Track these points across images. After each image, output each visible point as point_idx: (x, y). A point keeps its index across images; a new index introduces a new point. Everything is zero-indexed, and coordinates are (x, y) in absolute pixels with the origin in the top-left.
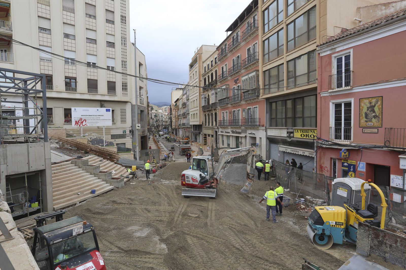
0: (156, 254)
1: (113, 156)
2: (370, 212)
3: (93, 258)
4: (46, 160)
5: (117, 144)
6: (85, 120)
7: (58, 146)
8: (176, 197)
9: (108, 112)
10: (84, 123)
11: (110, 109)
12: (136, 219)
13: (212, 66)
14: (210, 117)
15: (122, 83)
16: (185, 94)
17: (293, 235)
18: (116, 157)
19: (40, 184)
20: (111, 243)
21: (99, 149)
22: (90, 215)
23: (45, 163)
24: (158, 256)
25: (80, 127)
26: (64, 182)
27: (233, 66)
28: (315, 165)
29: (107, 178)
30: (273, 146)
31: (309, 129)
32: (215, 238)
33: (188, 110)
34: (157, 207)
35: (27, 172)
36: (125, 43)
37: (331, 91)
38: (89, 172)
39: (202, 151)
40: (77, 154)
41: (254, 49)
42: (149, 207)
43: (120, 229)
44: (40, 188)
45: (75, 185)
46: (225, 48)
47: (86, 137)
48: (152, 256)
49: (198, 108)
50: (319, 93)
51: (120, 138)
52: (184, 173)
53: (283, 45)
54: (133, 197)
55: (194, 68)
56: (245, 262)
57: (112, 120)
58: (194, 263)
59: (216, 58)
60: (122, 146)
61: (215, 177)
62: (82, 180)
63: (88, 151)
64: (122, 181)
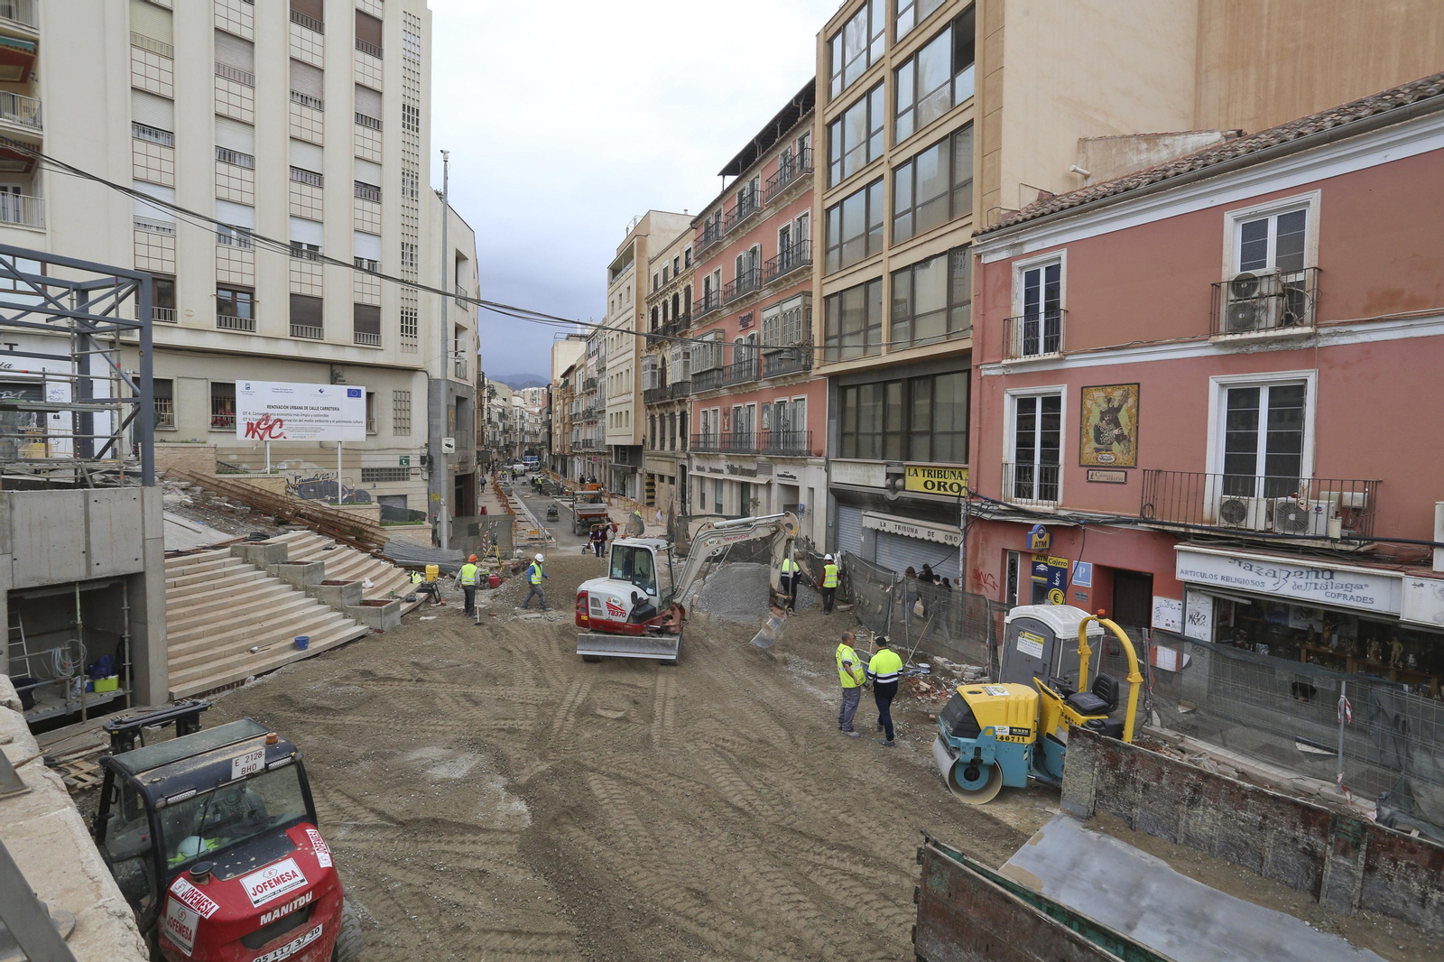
0: (494, 830)
1: (365, 534)
2: (1101, 697)
3: (296, 846)
4: (147, 542)
5: (381, 498)
6: (280, 421)
7: (189, 501)
8: (560, 659)
9: (354, 400)
10: (276, 431)
11: (359, 391)
12: (434, 725)
13: (676, 273)
14: (668, 423)
15: (402, 313)
16: (594, 353)
17: (896, 766)
18: (375, 537)
19: (126, 619)
20: (354, 800)
21: (322, 512)
22: (292, 715)
23: (144, 553)
24: (501, 837)
25: (262, 443)
26: (206, 613)
27: (739, 278)
28: (961, 569)
29: (345, 601)
30: (847, 514)
31: (946, 468)
32: (675, 781)
33: (602, 401)
34: (501, 691)
35: (83, 579)
36: (415, 189)
37: (1009, 361)
38: (288, 583)
39: (641, 524)
40: (250, 525)
41: (799, 232)
42: (476, 691)
43: (384, 756)
44: (126, 632)
45: (241, 622)
46: (717, 223)
47: (281, 473)
48: (483, 837)
49: (632, 397)
50: (977, 367)
51: (391, 480)
52: (584, 587)
53: (882, 224)
54: (427, 661)
55: (622, 277)
56: (759, 847)
57: (365, 424)
58: (611, 853)
59: (687, 252)
60: (397, 505)
61: (677, 600)
62: (264, 607)
63: (288, 516)
64: (392, 612)
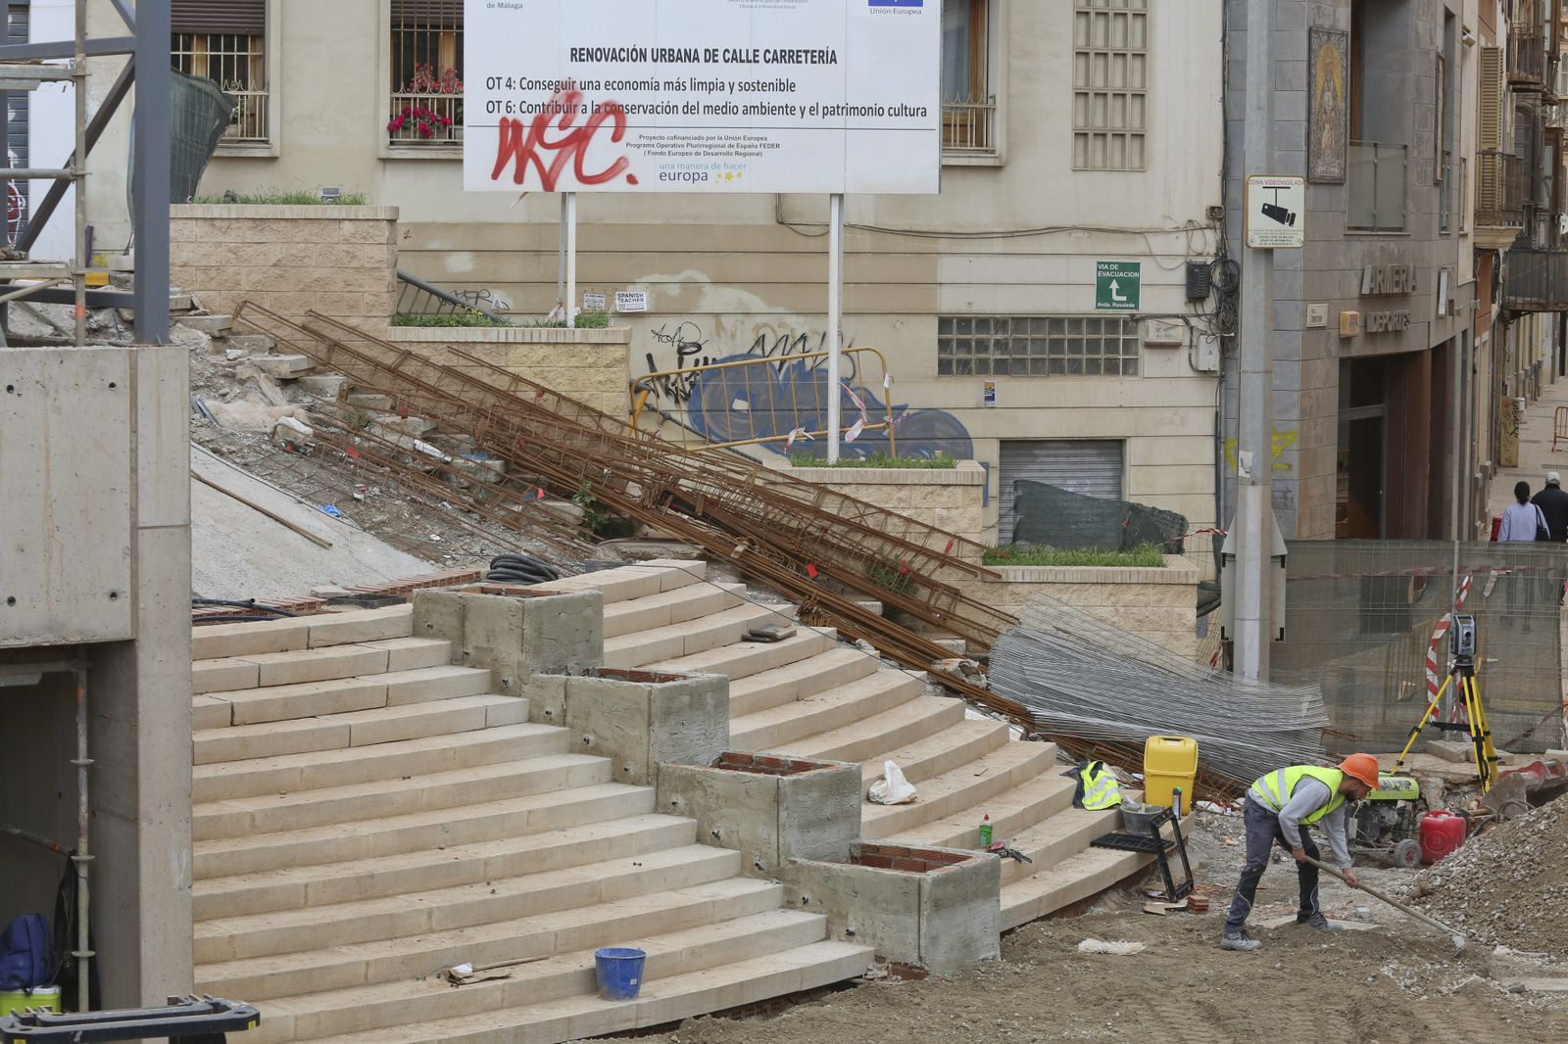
1: (924, 594)
4: (146, 539)
5: (1012, 448)
6: (616, 110)
7: (301, 428)
10: (600, 153)
18: (961, 610)
19: (84, 798)
21: (756, 492)
23: (135, 573)
25: (554, 198)
26: (321, 824)
29: (792, 836)
38: (596, 751)
40: (497, 530)
44: (83, 845)
45: (430, 869)
47: (617, 330)
51: (1057, 368)
57: (934, 119)
60: (1081, 481)
62: (506, 828)
63: (631, 506)
64: (966, 899)
